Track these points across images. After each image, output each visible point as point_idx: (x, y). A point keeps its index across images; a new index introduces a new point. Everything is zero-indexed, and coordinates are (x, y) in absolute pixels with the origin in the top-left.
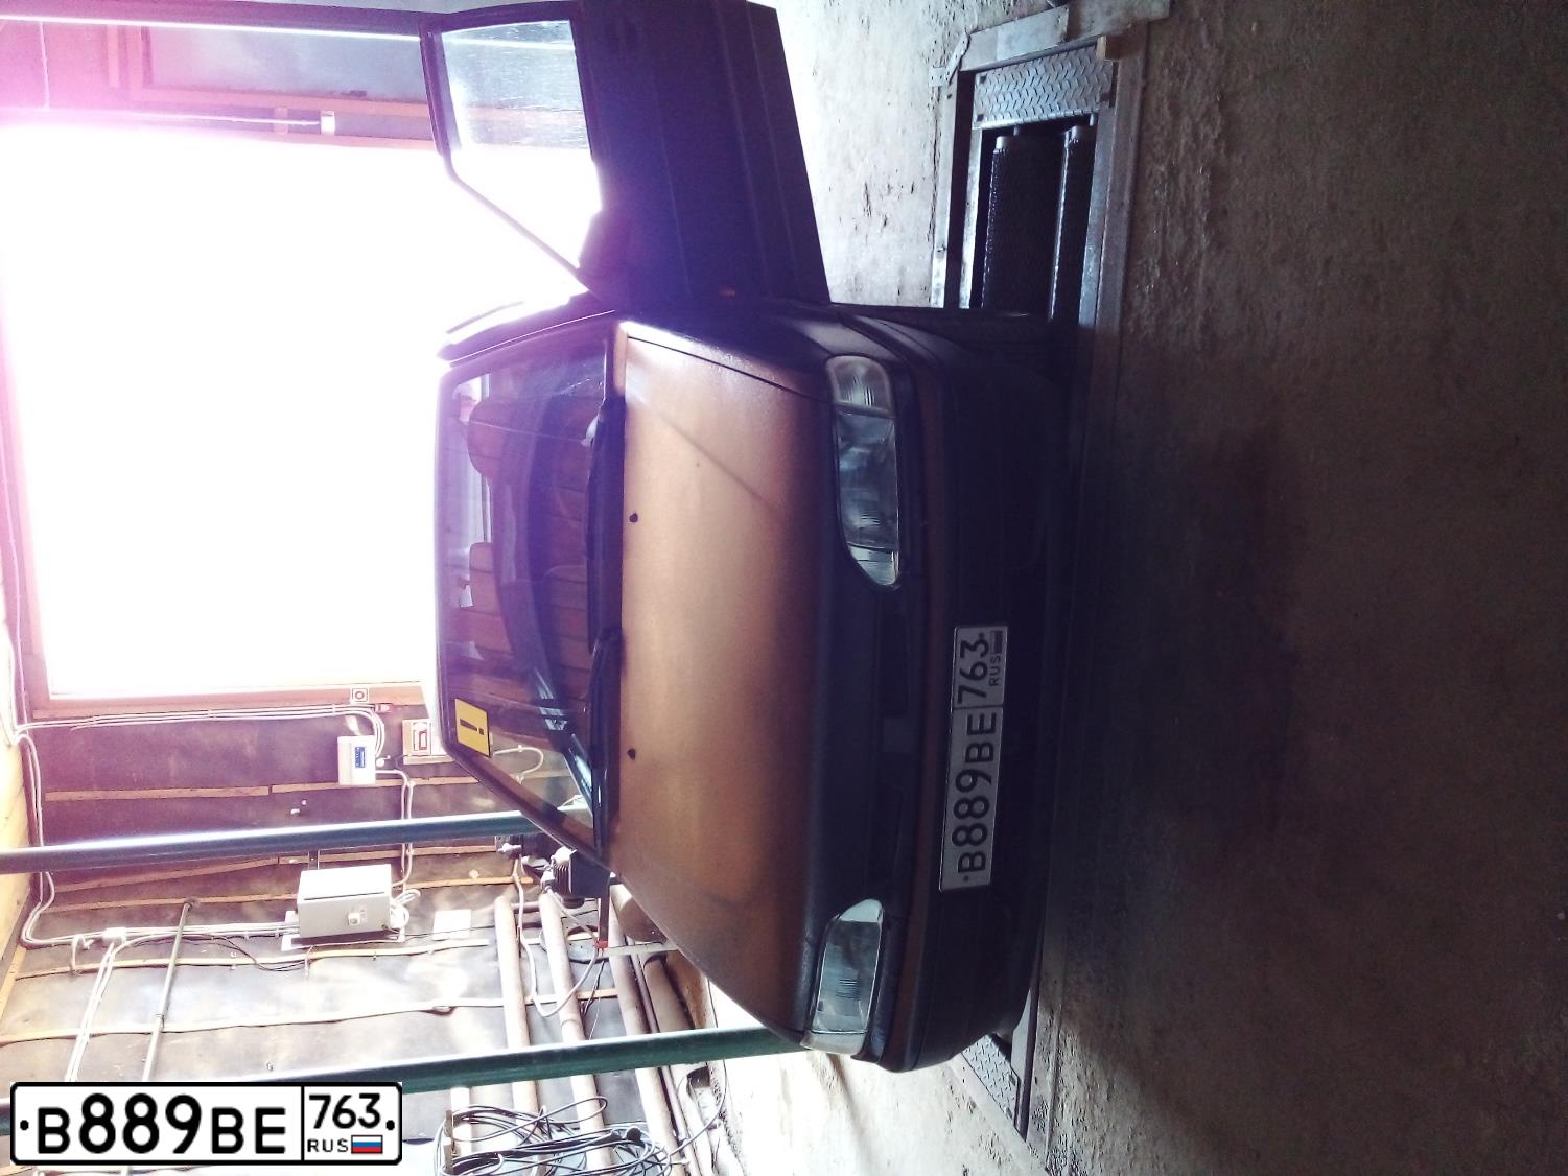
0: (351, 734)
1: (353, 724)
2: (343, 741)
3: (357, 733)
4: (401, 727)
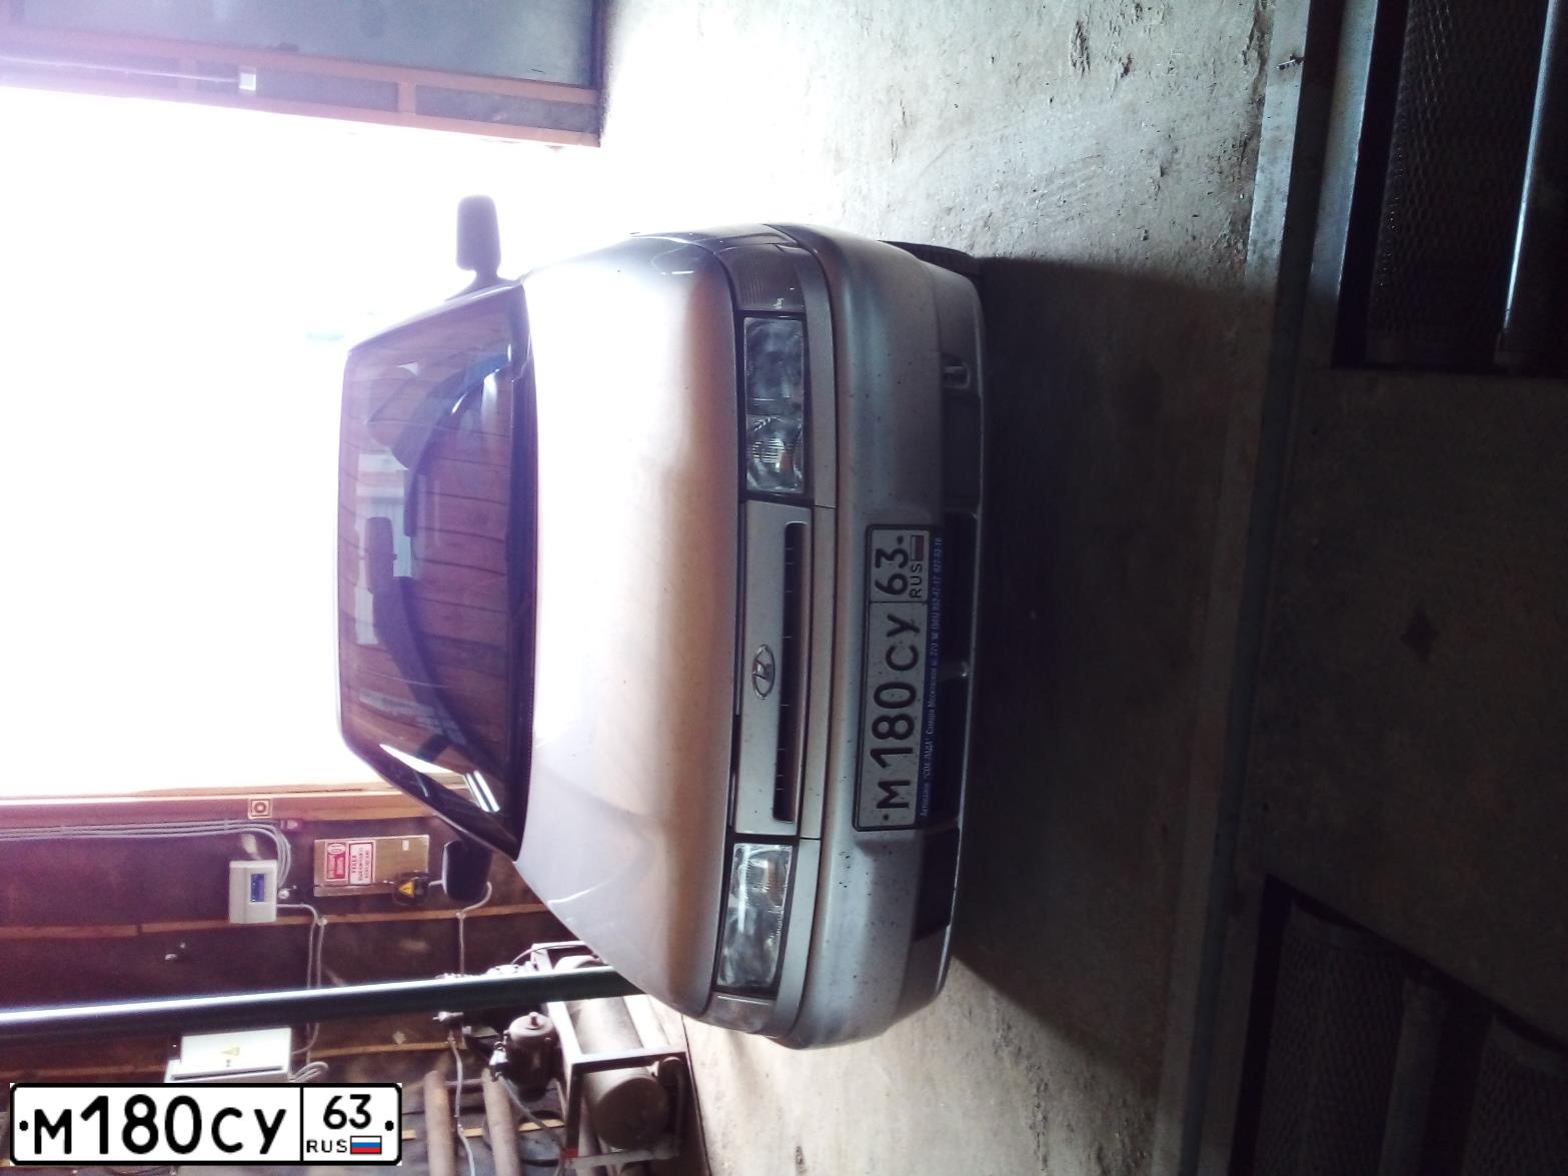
0: (246, 857)
1: (251, 845)
2: (235, 865)
3: (255, 856)
4: (312, 849)
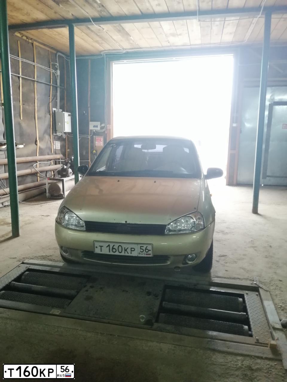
2: (99, 123)
3: (101, 126)
4: (102, 135)
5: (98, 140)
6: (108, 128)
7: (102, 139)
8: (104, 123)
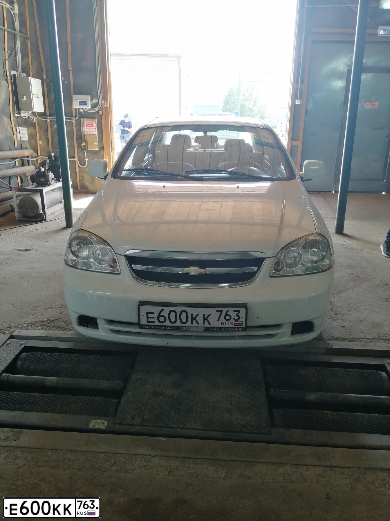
1: (95, 101)
2: (89, 96)
3: (92, 102)
4: (94, 118)
5: (88, 126)
6: (104, 106)
7: (95, 124)
8: (97, 97)
